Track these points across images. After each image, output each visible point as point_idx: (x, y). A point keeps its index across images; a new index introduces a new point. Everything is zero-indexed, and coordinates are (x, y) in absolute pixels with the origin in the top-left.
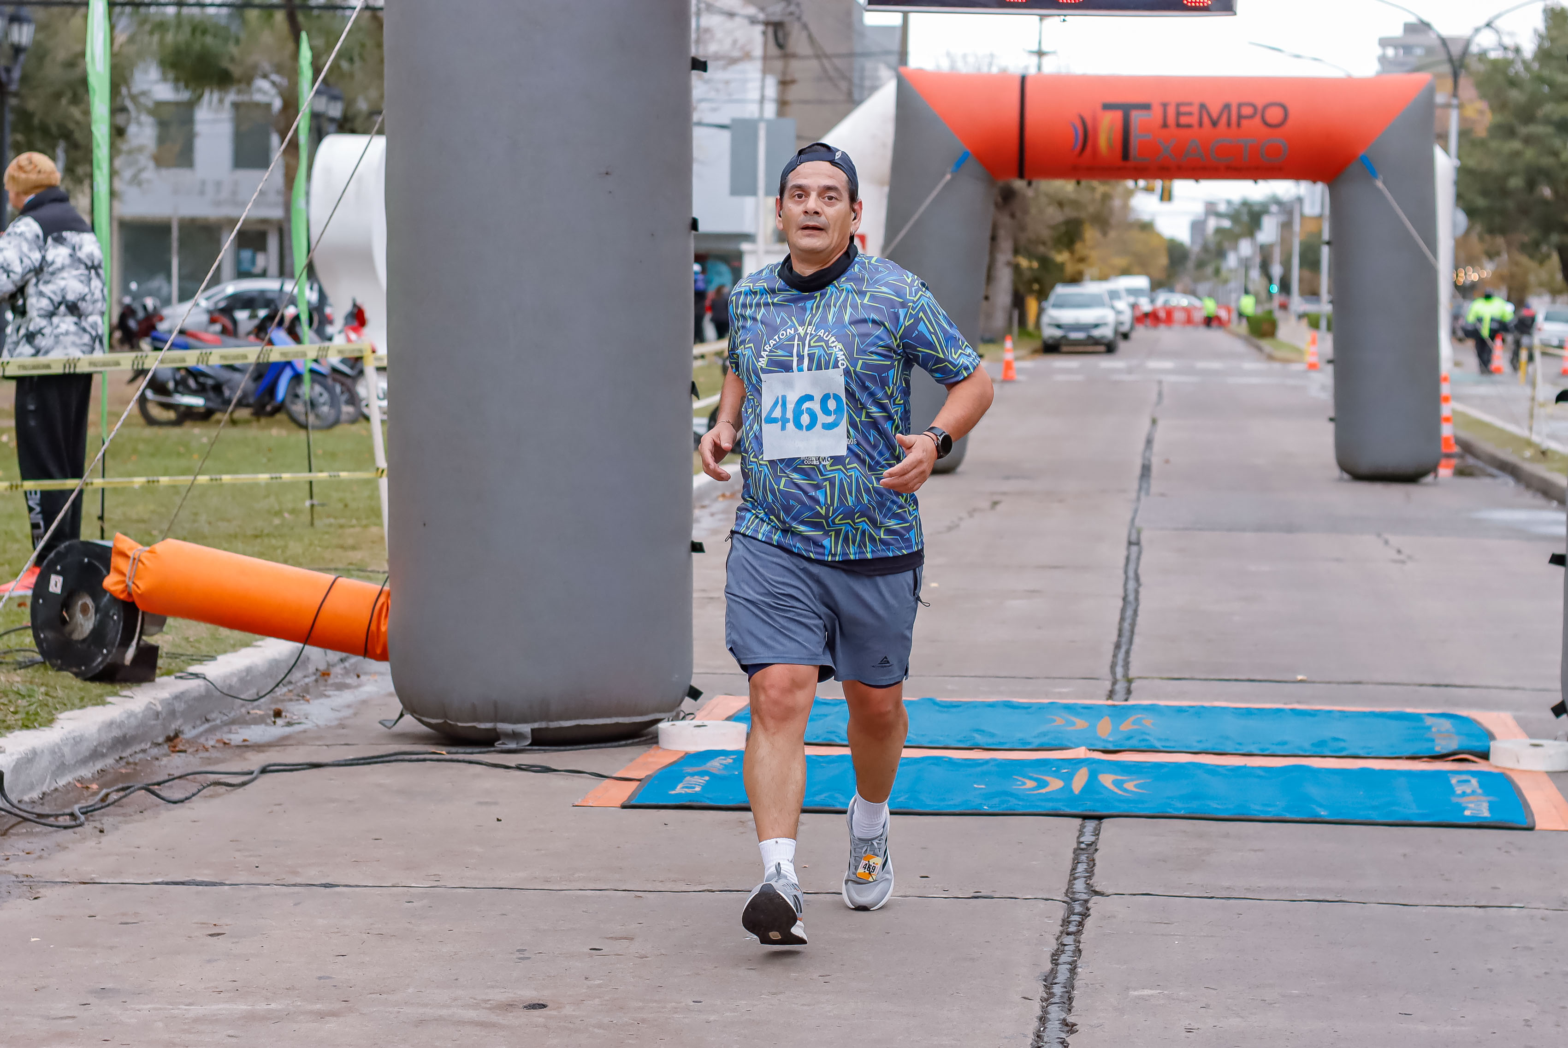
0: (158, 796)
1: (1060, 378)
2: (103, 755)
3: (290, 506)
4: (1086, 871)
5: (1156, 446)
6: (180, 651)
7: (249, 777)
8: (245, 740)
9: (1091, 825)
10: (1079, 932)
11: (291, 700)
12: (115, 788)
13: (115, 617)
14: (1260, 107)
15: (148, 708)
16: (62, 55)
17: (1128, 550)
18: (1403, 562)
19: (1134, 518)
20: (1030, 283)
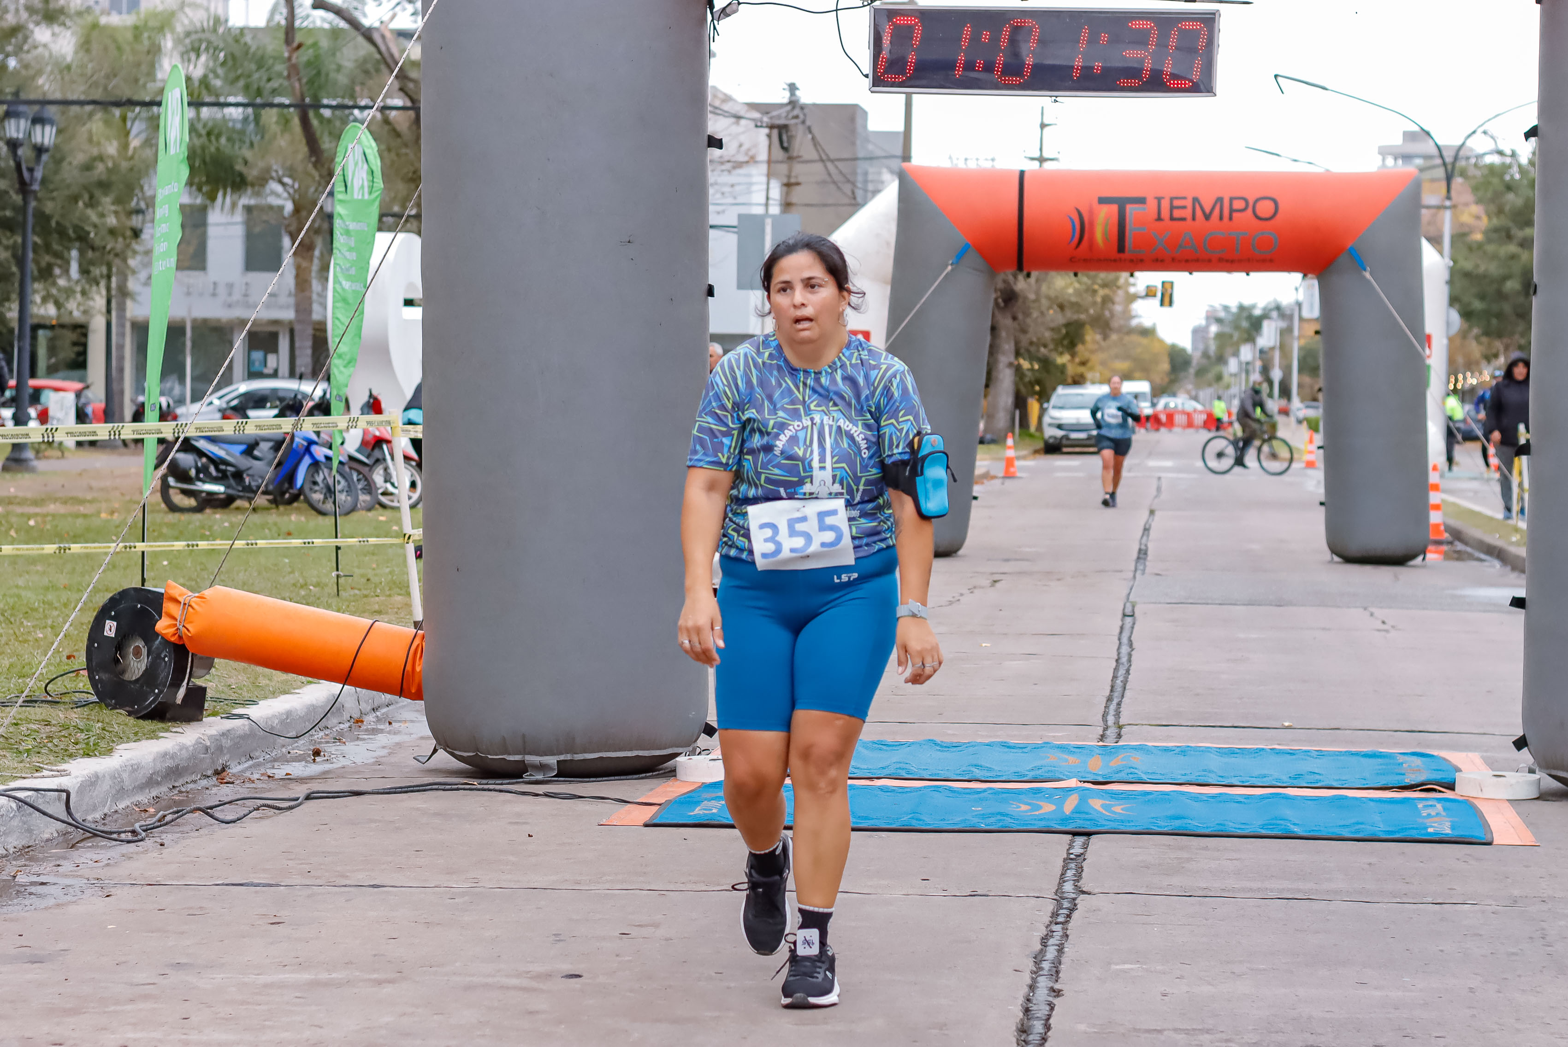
0: (212, 816)
1: (1059, 475)
2: (158, 783)
3: (314, 580)
4: (1075, 875)
5: (1153, 533)
6: (223, 696)
7: (294, 804)
8: (287, 774)
9: (1080, 840)
10: (1066, 922)
11: (327, 742)
12: (171, 811)
13: (167, 659)
14: (1251, 201)
15: (198, 743)
16: (80, 158)
17: (1122, 620)
18: (1387, 631)
19: (1129, 594)
20: (1032, 384)
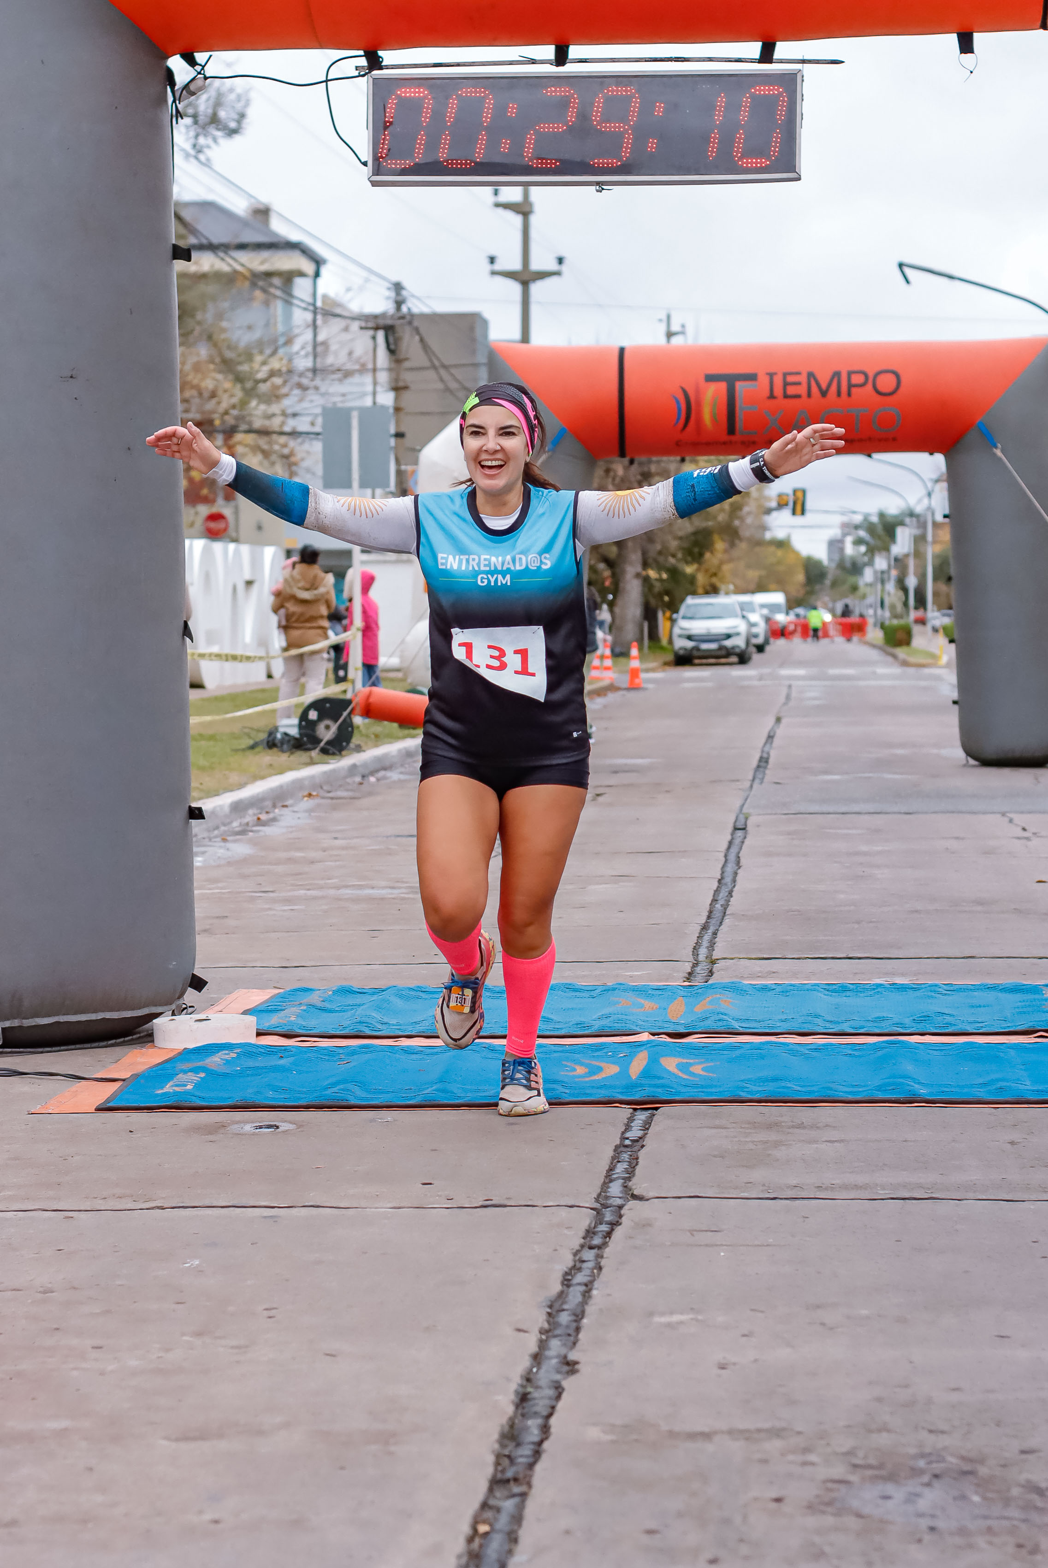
1: (686, 685)
4: (626, 1171)
5: (776, 741)
9: (641, 1118)
10: (603, 1246)
14: (871, 375)
17: (732, 834)
18: (1028, 839)
19: (743, 805)
20: (660, 596)
